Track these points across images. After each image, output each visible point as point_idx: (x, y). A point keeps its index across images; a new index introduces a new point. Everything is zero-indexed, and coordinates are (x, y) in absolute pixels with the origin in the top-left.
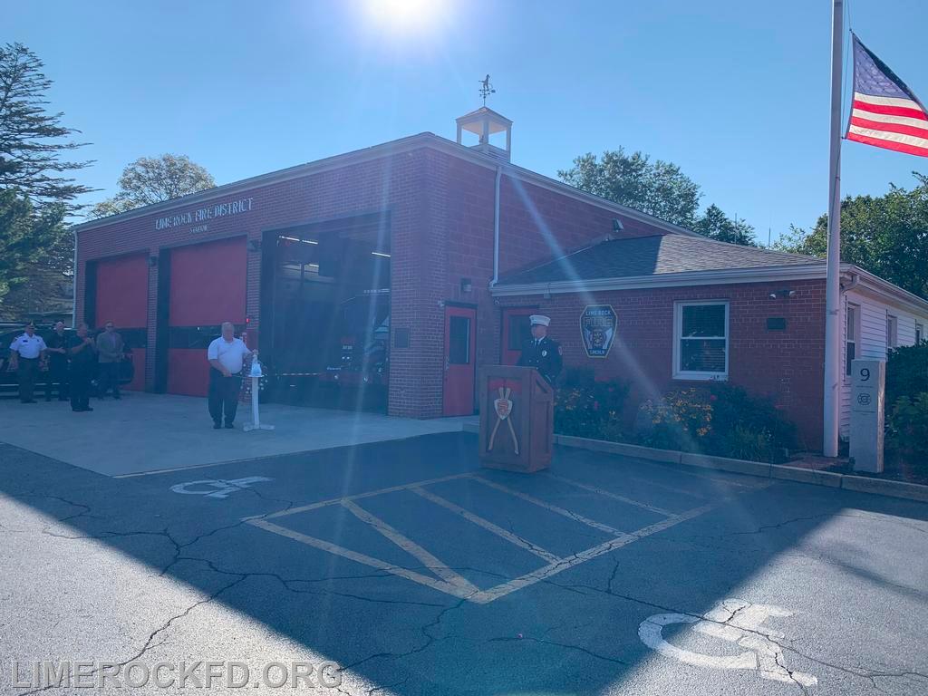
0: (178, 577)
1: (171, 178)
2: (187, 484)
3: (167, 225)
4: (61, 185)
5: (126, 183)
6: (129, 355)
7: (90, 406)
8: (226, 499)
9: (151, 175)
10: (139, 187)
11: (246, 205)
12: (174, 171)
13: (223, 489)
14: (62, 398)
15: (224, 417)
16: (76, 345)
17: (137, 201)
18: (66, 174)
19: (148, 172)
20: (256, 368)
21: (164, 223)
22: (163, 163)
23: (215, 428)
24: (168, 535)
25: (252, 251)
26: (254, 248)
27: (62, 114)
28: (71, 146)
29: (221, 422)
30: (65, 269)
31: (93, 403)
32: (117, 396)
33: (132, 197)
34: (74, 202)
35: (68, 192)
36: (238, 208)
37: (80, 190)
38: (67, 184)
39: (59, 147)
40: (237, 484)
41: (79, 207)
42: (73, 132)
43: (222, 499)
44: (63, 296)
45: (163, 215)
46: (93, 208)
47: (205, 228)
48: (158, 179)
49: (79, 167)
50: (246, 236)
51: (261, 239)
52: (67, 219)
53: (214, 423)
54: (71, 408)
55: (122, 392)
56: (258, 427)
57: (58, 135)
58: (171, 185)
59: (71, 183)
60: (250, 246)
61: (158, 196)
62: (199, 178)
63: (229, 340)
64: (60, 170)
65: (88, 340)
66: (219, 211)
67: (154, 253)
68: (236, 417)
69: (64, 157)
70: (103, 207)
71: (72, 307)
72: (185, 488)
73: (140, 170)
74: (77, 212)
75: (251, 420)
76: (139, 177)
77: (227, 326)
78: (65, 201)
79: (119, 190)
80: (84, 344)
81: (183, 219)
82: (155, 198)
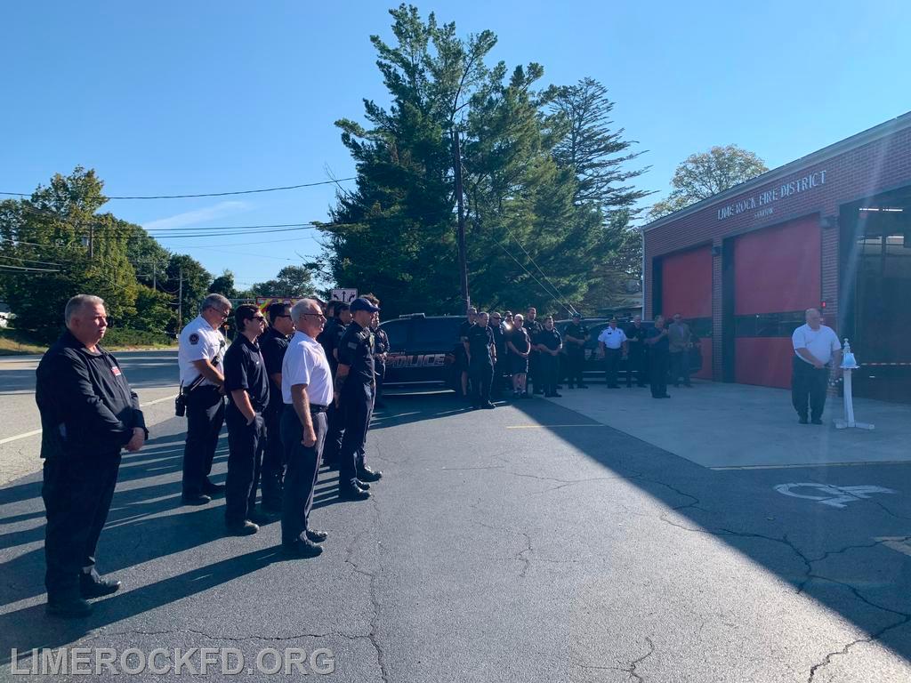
0: (819, 600)
1: (720, 169)
2: (792, 485)
3: (729, 213)
4: (624, 194)
5: (678, 181)
6: (698, 345)
7: (668, 393)
8: (845, 509)
9: (701, 169)
10: (690, 183)
11: (818, 179)
12: (723, 162)
13: (836, 496)
14: (641, 384)
15: (810, 410)
16: (655, 336)
17: (689, 196)
18: (628, 182)
19: (698, 167)
20: (849, 359)
21: (726, 212)
22: (711, 156)
23: (801, 422)
24: (789, 544)
25: (827, 228)
26: (829, 225)
27: (623, 129)
28: (631, 157)
29: (807, 416)
30: (627, 267)
31: (670, 390)
32: (687, 384)
33: (684, 194)
34: (633, 207)
35: (629, 198)
36: (808, 184)
37: (639, 195)
38: (629, 191)
39: (622, 160)
40: (852, 492)
41: (639, 211)
42: (632, 144)
43: (839, 509)
44: (628, 292)
45: (723, 205)
46: (650, 210)
47: (771, 211)
48: (709, 172)
49: (638, 174)
50: (818, 214)
51: (837, 214)
52: (630, 223)
53: (798, 418)
54: (651, 395)
55: (692, 380)
56: (853, 425)
57: (620, 149)
58: (721, 176)
59: (632, 189)
60: (825, 223)
61: (708, 189)
62: (749, 163)
63: (815, 328)
64: (623, 180)
65: (665, 331)
66: (786, 190)
67: (718, 243)
68: (824, 412)
69: (625, 168)
70: (659, 207)
71: (640, 300)
72: (791, 489)
73: (690, 166)
74: (638, 215)
75: (844, 417)
76: (690, 173)
77: (812, 312)
78: (629, 206)
79: (672, 189)
80: (661, 336)
81: (746, 205)
82: (705, 190)
